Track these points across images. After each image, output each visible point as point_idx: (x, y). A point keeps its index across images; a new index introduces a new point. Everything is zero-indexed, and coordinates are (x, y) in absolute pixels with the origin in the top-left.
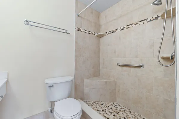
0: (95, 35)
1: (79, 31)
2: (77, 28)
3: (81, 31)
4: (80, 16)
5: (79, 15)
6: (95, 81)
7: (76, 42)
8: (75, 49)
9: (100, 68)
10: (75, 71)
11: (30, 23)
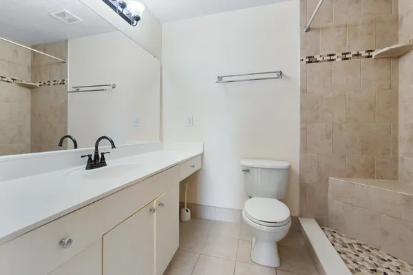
0: (371, 56)
1: (311, 62)
2: (304, 58)
3: (318, 61)
4: (313, 29)
5: (311, 26)
6: (365, 188)
7: (303, 91)
8: (301, 107)
9: (400, 154)
10: (301, 153)
11: (224, 79)
